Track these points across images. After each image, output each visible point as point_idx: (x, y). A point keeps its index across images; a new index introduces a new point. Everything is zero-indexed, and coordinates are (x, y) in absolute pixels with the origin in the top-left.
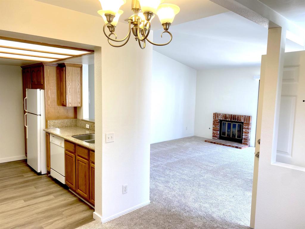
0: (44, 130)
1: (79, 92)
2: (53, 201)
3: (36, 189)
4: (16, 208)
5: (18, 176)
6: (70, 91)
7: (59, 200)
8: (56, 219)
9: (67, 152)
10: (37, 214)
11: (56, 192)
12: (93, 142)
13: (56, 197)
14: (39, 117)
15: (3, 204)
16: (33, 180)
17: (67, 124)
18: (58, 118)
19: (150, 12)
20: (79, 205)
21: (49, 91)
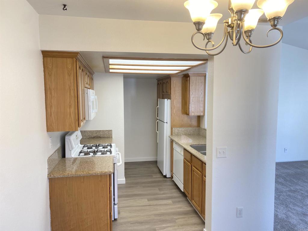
0: (169, 137)
1: (202, 101)
2: (171, 207)
3: (159, 191)
4: (140, 205)
5: (149, 176)
6: (193, 100)
7: (175, 206)
8: (169, 225)
9: (185, 160)
10: (154, 215)
11: (175, 198)
12: (205, 154)
13: (174, 202)
14: (165, 124)
15: (132, 199)
16: (159, 182)
17: (190, 132)
18: (182, 126)
19: (243, 10)
20: (193, 217)
21: (175, 101)
